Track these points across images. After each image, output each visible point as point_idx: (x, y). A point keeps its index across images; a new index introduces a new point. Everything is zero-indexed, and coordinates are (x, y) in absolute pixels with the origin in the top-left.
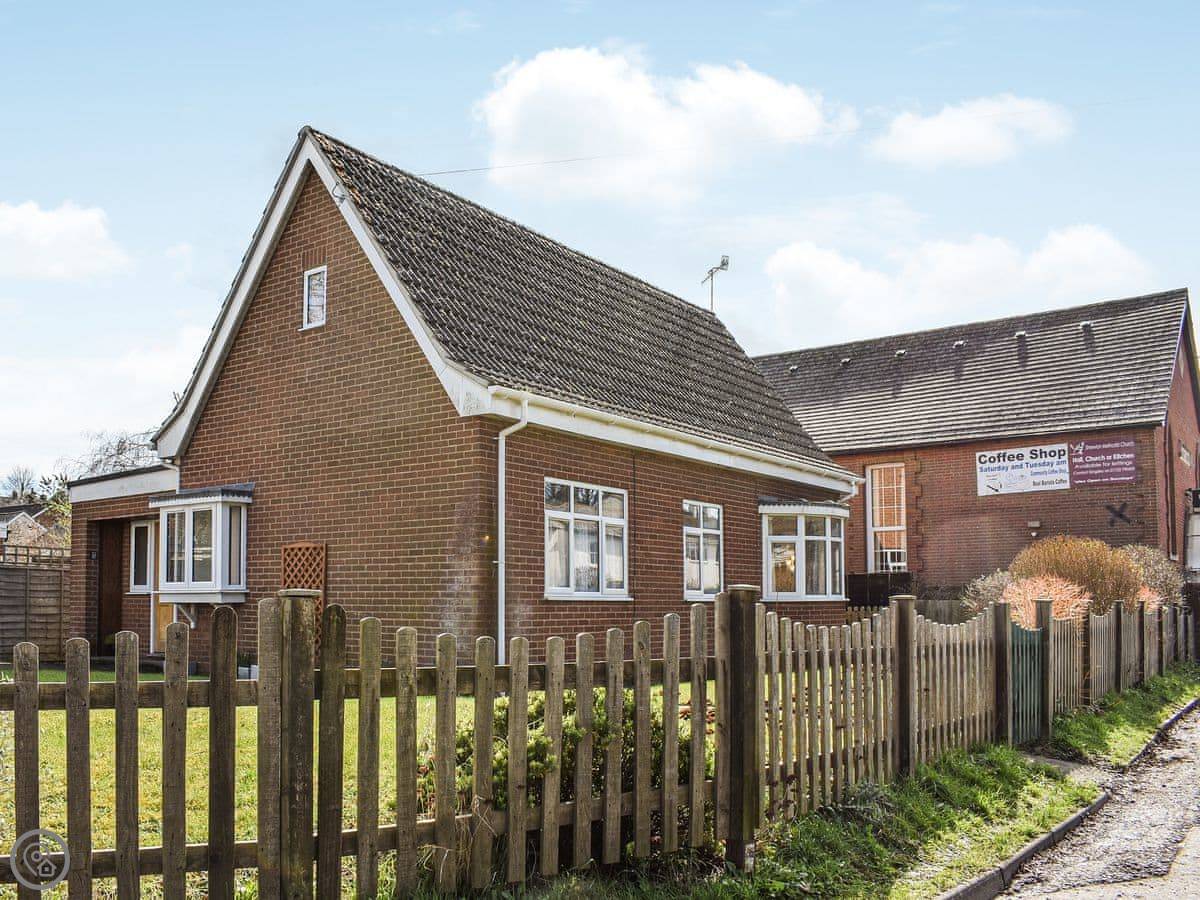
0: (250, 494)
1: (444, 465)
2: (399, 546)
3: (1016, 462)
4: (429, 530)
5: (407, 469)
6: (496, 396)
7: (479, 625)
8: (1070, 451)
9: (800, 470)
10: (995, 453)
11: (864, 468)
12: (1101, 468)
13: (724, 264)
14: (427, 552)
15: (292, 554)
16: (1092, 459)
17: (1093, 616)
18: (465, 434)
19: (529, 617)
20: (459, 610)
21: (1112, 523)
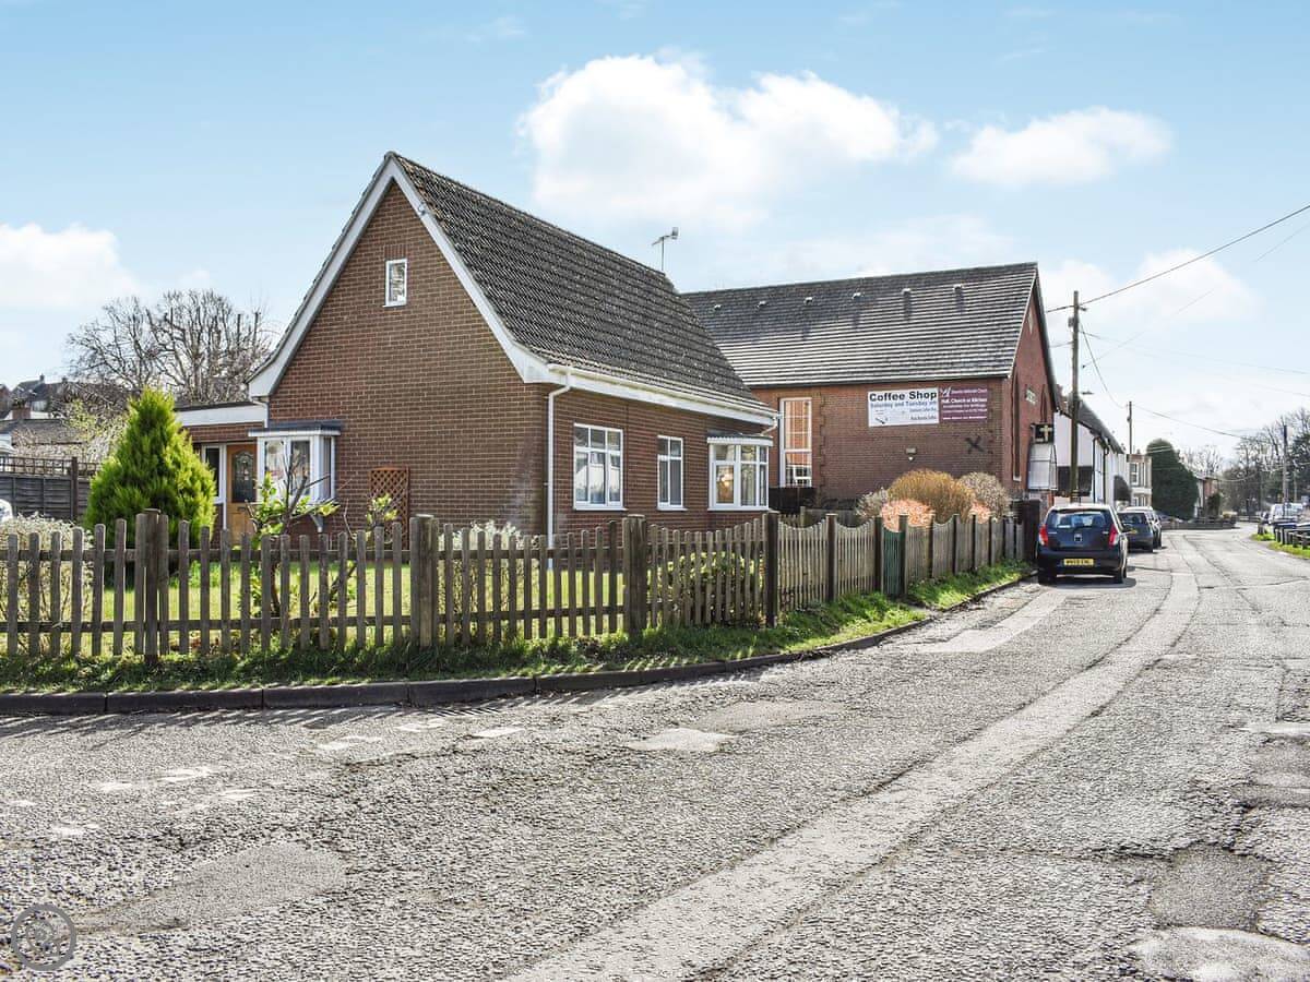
0: (338, 428)
1: (508, 415)
2: (471, 472)
3: (899, 401)
4: (496, 461)
5: (477, 416)
6: (553, 370)
7: (536, 528)
8: (940, 394)
9: (738, 410)
10: (883, 393)
11: (779, 399)
12: (963, 409)
13: (674, 234)
14: (495, 476)
15: (379, 475)
16: (956, 401)
17: (935, 524)
18: (526, 394)
19: (565, 522)
20: (520, 517)
21: (970, 451)
